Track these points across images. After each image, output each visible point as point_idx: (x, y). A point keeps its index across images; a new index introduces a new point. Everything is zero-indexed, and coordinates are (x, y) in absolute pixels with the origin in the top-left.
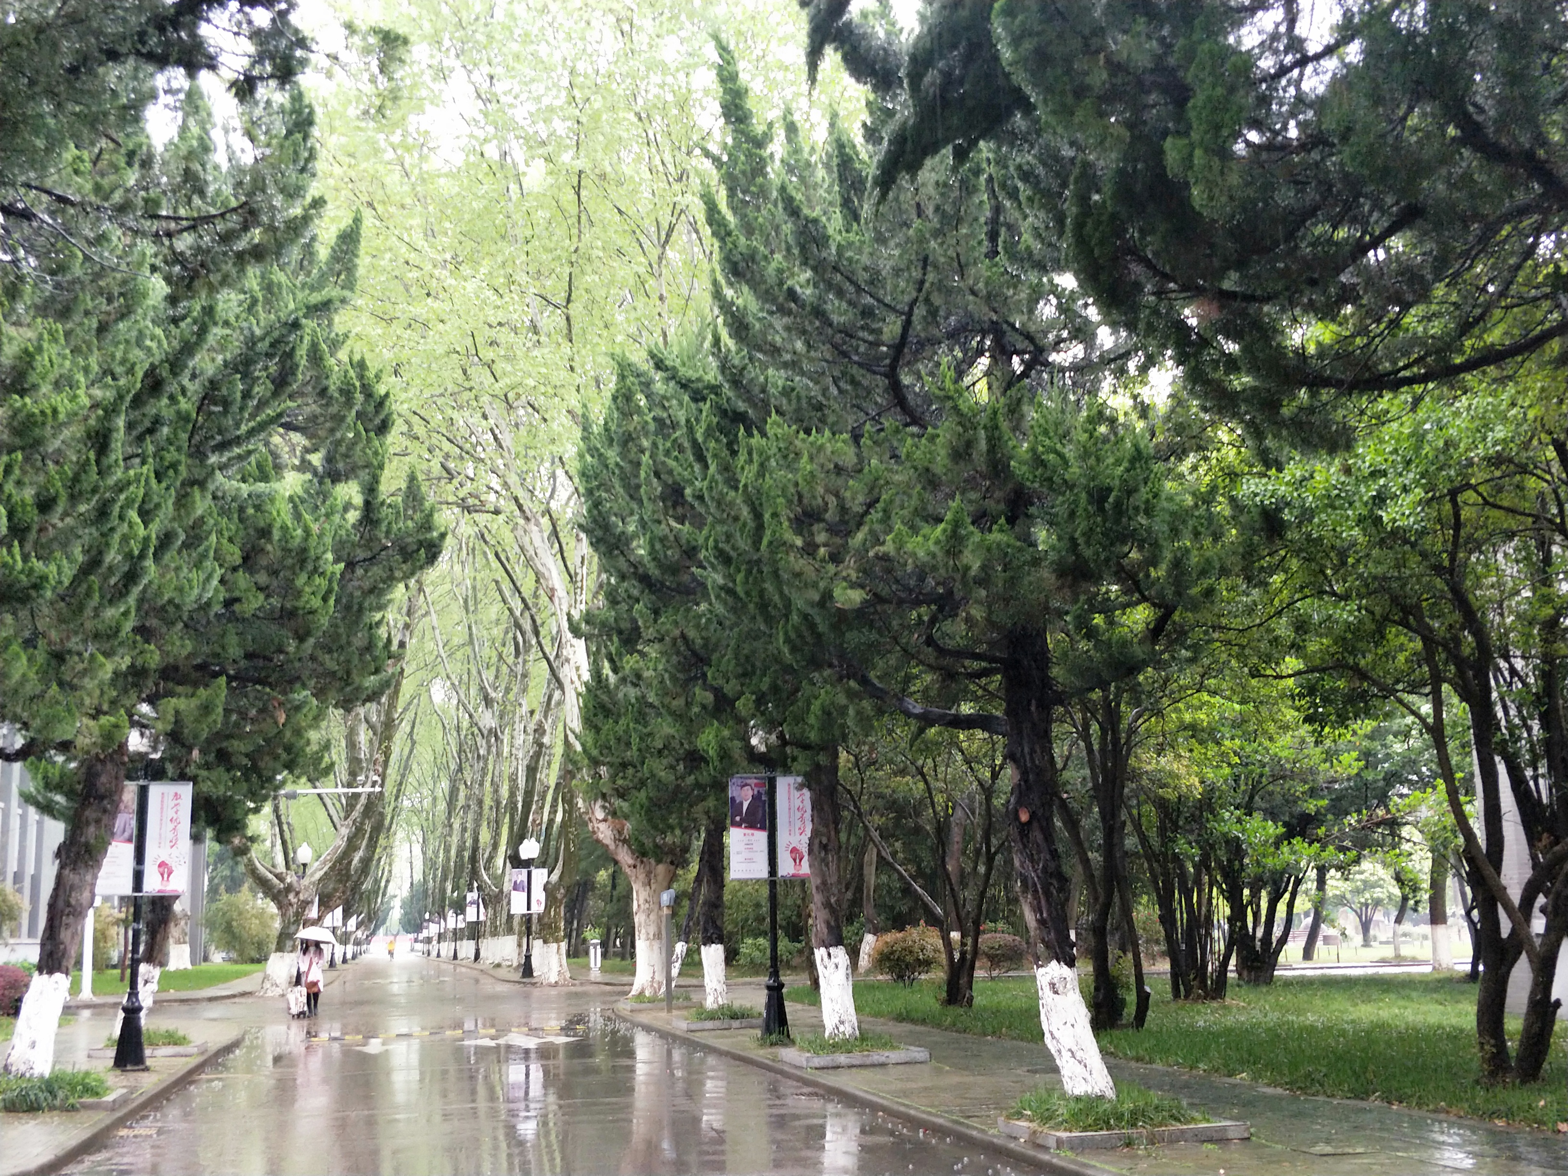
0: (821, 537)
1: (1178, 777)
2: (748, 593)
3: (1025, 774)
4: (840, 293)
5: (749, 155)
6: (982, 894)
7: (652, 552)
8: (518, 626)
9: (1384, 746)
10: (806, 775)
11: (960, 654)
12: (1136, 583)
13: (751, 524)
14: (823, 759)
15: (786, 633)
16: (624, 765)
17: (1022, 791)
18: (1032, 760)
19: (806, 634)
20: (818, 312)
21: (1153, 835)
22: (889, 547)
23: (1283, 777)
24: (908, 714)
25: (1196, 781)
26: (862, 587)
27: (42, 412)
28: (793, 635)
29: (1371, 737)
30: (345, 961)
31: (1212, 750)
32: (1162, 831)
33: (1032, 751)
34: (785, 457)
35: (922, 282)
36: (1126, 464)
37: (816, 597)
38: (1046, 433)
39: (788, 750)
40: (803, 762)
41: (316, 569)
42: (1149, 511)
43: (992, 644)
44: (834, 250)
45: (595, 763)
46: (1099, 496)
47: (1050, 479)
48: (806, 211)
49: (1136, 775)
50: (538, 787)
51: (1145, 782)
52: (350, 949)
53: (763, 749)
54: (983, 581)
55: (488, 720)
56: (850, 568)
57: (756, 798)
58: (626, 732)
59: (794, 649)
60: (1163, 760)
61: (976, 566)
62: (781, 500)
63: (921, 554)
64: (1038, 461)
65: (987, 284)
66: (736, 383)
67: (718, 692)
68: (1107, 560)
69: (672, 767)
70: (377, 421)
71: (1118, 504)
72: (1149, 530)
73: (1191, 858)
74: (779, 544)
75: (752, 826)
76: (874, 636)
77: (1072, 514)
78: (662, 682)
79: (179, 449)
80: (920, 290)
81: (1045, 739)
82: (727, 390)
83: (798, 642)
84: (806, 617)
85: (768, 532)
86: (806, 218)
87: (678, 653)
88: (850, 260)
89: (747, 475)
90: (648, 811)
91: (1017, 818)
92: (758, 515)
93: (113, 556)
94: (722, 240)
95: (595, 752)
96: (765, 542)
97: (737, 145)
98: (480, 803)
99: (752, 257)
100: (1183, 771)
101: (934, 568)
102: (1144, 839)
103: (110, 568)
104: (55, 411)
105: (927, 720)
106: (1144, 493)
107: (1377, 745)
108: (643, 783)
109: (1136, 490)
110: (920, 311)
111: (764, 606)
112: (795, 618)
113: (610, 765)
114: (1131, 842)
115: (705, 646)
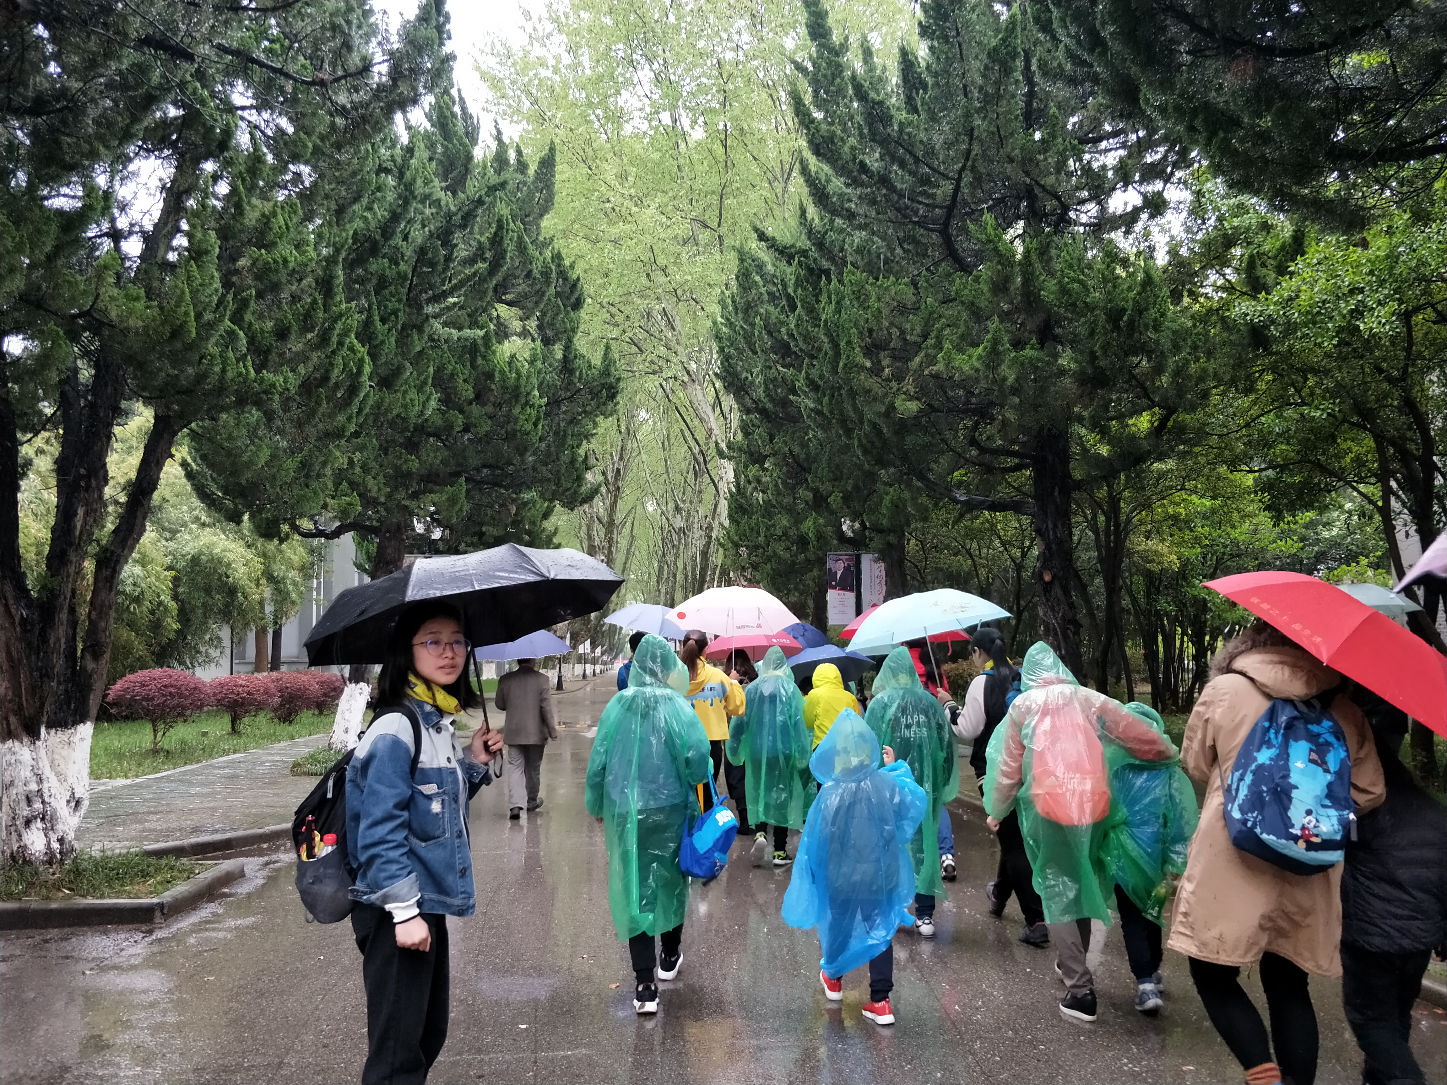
0: (886, 362)
1: (1162, 555)
2: (831, 412)
3: (1048, 547)
4: (902, 165)
5: (829, 64)
6: (1014, 638)
7: (767, 390)
8: (696, 459)
9: (1316, 533)
10: (880, 552)
11: (997, 452)
12: (1145, 389)
13: (830, 353)
14: (892, 539)
15: (859, 440)
16: (757, 547)
17: (1045, 558)
18: (1055, 533)
19: (875, 439)
20: (884, 180)
21: (1141, 596)
22: (940, 367)
23: (1238, 556)
24: (956, 501)
25: (1173, 557)
26: (917, 399)
27: (275, 261)
28: (864, 441)
29: (1306, 527)
30: (594, 675)
31: (1188, 535)
32: (1148, 595)
33: (1055, 526)
34: (858, 298)
35: (969, 151)
36: (1138, 288)
37: (883, 409)
38: (1071, 267)
39: (867, 533)
40: (877, 542)
41: (527, 403)
42: (1157, 328)
43: (1023, 444)
44: (896, 127)
45: (737, 546)
46: (1115, 316)
47: (1074, 305)
48: (872, 95)
49: (1130, 554)
50: (711, 566)
51: (1136, 558)
52: (598, 668)
53: (850, 534)
54: (1015, 391)
55: (679, 522)
56: (909, 385)
57: (847, 569)
58: (757, 524)
59: (865, 452)
60: (1150, 543)
61: (1011, 379)
62: (854, 330)
63: (966, 368)
64: (1064, 291)
65: (1022, 149)
66: (820, 245)
67: (816, 492)
68: (1121, 369)
69: (788, 549)
70: (573, 299)
71: (1131, 322)
72: (1157, 342)
73: (1167, 614)
74: (852, 366)
75: (843, 589)
76: (927, 439)
77: (1092, 333)
78: (776, 485)
79: (399, 301)
80: (967, 159)
81: (1064, 516)
82: (814, 253)
83: (869, 446)
84: (874, 426)
85: (844, 357)
86: (873, 101)
87: (787, 464)
88: (909, 134)
89: (826, 312)
90: (773, 579)
91: (1041, 578)
92: (836, 346)
93: (336, 374)
94: (808, 128)
95: (736, 538)
96: (841, 364)
97: (820, 56)
98: (675, 576)
99: (831, 139)
100: (1166, 550)
101: (977, 380)
102: (1134, 600)
103: (336, 384)
104: (285, 261)
105: (970, 507)
106: (1153, 313)
107: (1310, 533)
108: (769, 559)
109: (1147, 309)
110: (967, 178)
111: (844, 421)
112: (866, 427)
113: (747, 547)
114: (1126, 602)
115: (807, 459)
